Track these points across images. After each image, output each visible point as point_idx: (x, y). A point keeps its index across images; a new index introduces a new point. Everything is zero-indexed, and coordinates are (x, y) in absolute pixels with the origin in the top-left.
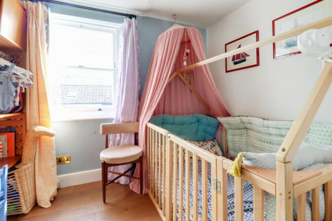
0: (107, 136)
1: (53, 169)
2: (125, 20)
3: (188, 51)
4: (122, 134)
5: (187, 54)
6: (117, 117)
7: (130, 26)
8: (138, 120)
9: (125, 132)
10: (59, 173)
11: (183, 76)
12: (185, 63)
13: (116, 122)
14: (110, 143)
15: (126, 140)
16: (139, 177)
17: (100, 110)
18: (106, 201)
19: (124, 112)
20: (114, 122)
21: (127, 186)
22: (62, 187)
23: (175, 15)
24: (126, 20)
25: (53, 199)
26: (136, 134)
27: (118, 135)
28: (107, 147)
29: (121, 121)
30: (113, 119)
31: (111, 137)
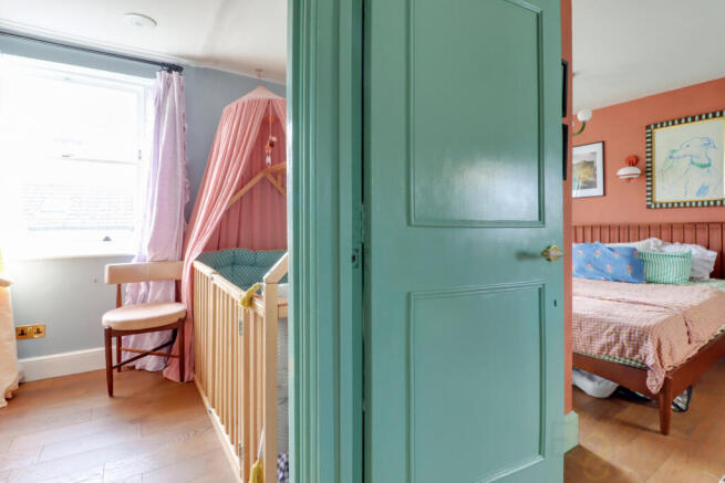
0: (119, 286)
1: (9, 343)
2: (158, 74)
3: (274, 139)
4: (151, 283)
5: (272, 145)
6: (140, 253)
7: (168, 85)
8: (182, 259)
9: (158, 279)
10: (21, 354)
11: (276, 178)
12: (268, 160)
13: (139, 260)
14: (127, 300)
15: (159, 294)
16: (178, 354)
17: (107, 239)
18: (115, 394)
19: (153, 244)
20: (134, 262)
21: (158, 373)
22: (27, 380)
23: (260, 70)
24: (161, 75)
25: (10, 396)
26: (178, 284)
27: (143, 284)
28: (119, 304)
29: (148, 259)
30: (133, 257)
31: (128, 288)
